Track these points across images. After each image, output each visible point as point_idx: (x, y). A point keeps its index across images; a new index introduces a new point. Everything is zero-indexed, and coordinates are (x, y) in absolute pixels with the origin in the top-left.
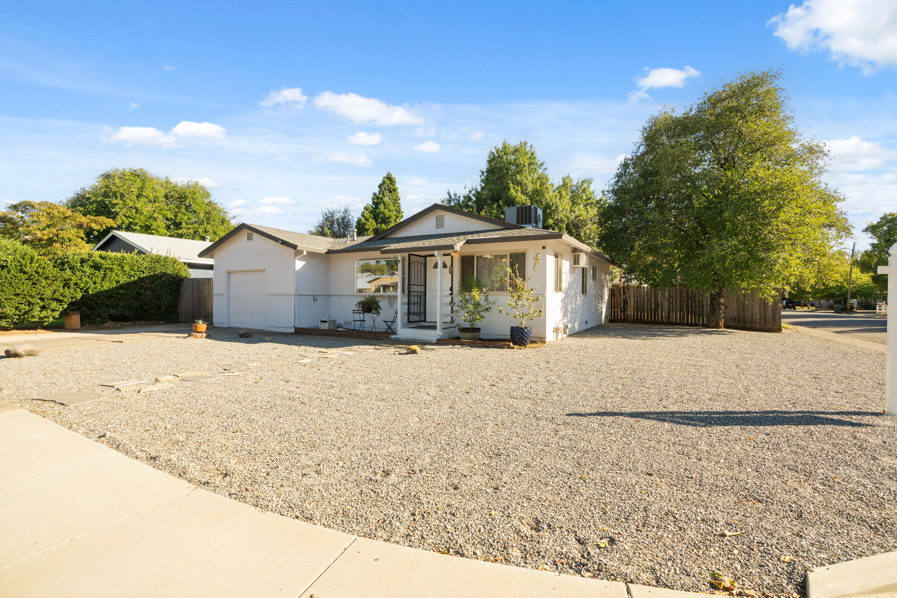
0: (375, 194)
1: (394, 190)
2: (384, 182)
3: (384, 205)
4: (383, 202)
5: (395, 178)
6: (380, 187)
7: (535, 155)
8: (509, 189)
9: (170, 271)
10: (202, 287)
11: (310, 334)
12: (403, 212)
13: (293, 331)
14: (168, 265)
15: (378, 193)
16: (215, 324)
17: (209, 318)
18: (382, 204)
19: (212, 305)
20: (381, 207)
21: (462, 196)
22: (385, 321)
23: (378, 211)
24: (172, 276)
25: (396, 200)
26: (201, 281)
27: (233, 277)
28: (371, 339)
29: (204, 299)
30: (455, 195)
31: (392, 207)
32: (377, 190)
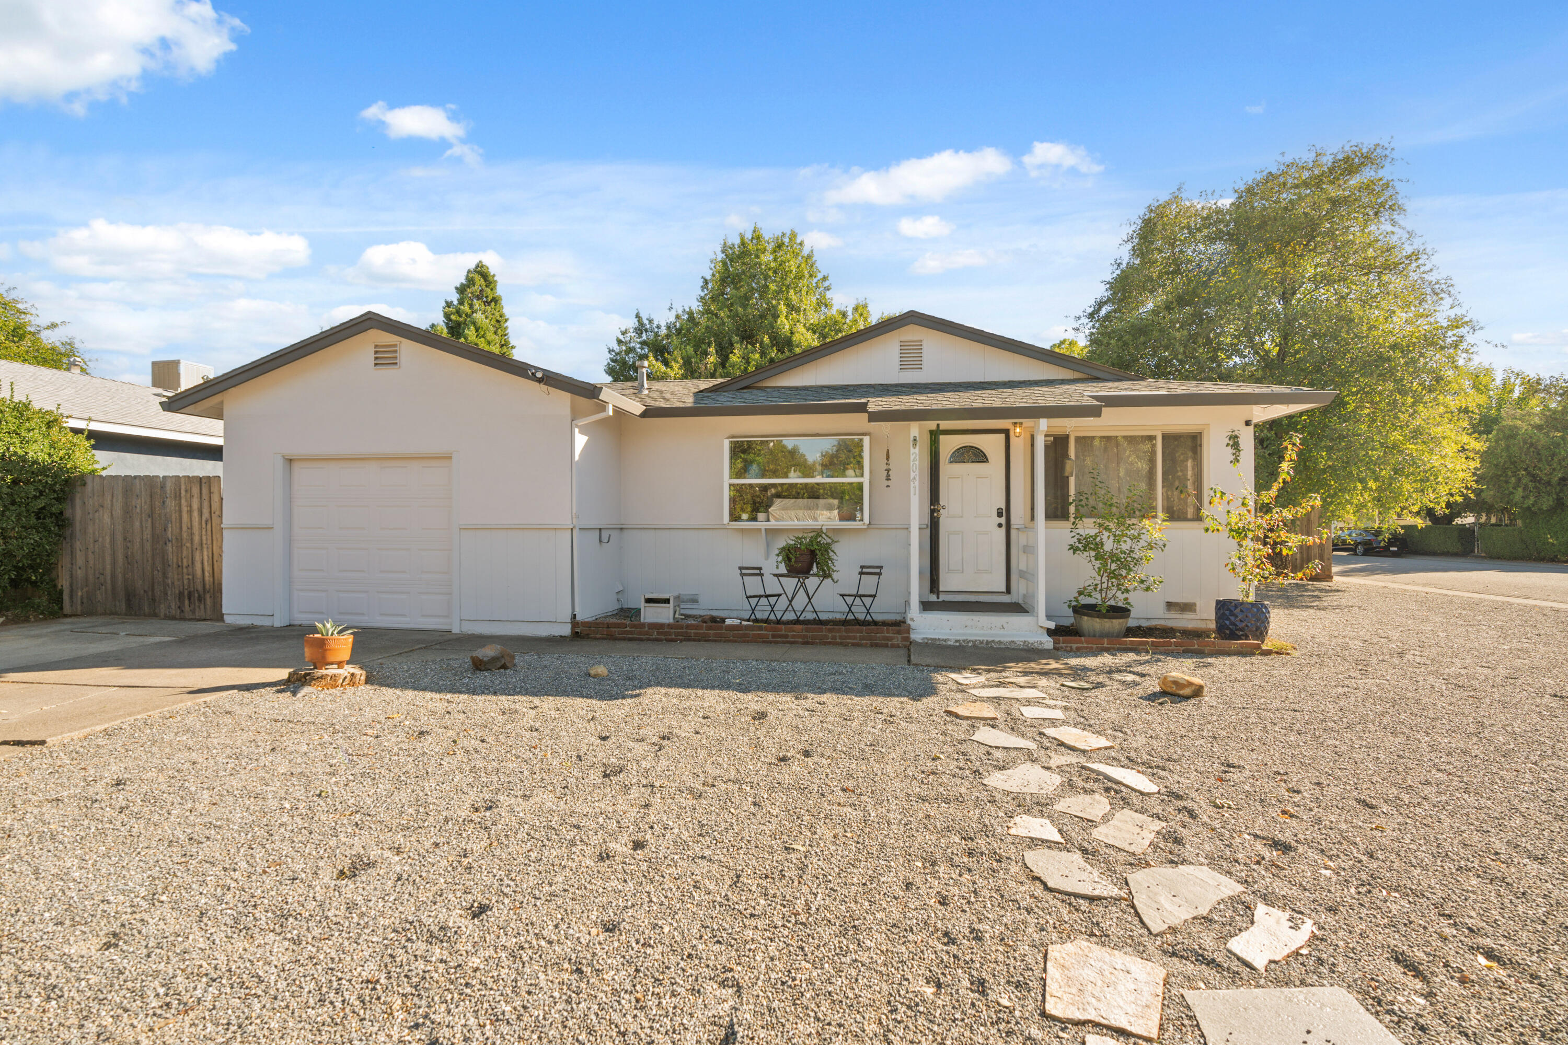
0: (449, 304)
1: (496, 300)
2: (470, 282)
3: (477, 330)
4: (474, 323)
5: (494, 276)
6: (461, 290)
7: (814, 259)
8: (776, 316)
9: (38, 451)
10: (171, 504)
11: (630, 640)
12: (513, 347)
13: (566, 630)
14: (29, 431)
15: (456, 303)
16: (228, 619)
17: (200, 599)
18: (472, 328)
19: (215, 561)
20: (470, 333)
21: (663, 324)
22: (842, 595)
23: (462, 340)
24: (44, 470)
25: (498, 321)
26: (169, 485)
27: (302, 473)
28: (854, 645)
29: (179, 539)
30: (651, 321)
31: (490, 336)
32: (454, 298)
